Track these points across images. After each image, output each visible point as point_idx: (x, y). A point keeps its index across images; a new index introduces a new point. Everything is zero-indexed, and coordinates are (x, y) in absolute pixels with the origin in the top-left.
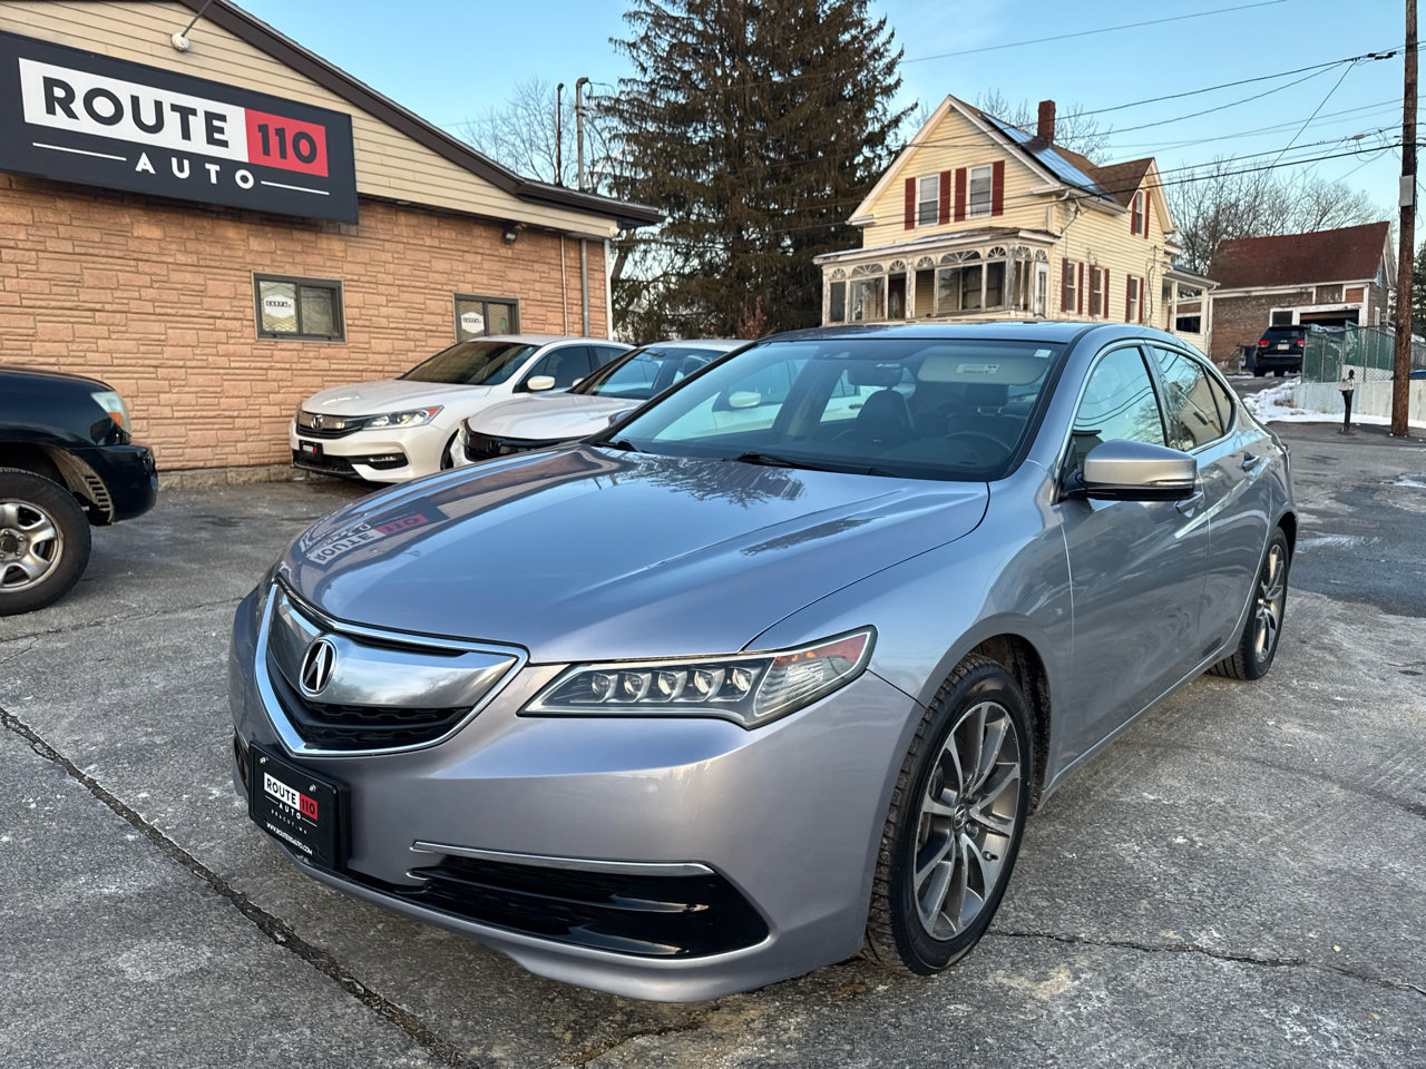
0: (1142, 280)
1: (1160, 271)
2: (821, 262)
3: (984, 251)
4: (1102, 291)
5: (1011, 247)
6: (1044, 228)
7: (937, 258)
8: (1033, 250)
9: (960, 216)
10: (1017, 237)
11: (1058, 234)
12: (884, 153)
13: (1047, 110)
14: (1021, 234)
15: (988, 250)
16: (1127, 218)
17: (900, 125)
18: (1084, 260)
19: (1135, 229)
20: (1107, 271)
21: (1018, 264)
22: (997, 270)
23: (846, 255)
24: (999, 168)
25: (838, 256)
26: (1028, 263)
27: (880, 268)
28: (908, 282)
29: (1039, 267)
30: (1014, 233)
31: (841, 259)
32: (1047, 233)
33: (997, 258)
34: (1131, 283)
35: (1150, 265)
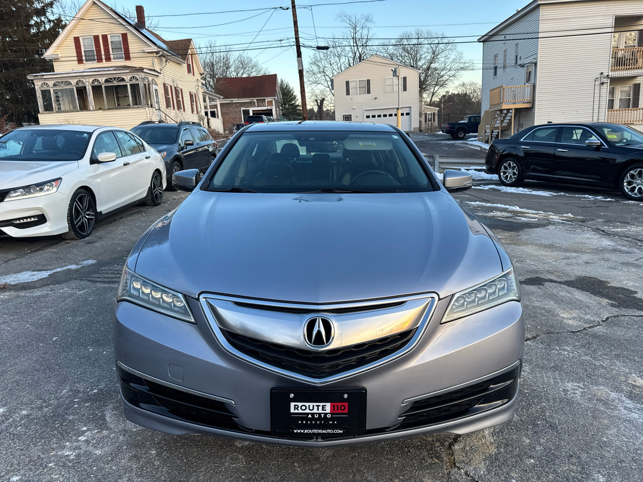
0: (195, 94)
1: (201, 91)
2: (32, 78)
3: (127, 78)
4: (181, 99)
5: (141, 76)
6: (152, 68)
7: (102, 80)
8: (150, 79)
9: (108, 59)
10: (143, 72)
11: (159, 71)
12: (46, 20)
13: (140, 10)
14: (144, 71)
15: (129, 77)
16: (185, 65)
17: (54, 6)
18: (172, 84)
19: (189, 71)
20: (181, 90)
21: (145, 85)
22: (135, 87)
23: (47, 75)
24: (124, 36)
25: (43, 75)
26: (149, 85)
27: (70, 84)
28: (88, 91)
29: (154, 87)
30: (141, 70)
31: (44, 77)
32: (154, 70)
33: (134, 82)
34: (191, 96)
35: (197, 87)
